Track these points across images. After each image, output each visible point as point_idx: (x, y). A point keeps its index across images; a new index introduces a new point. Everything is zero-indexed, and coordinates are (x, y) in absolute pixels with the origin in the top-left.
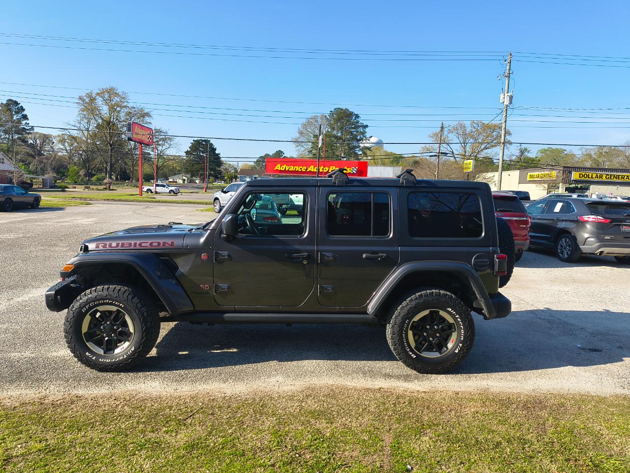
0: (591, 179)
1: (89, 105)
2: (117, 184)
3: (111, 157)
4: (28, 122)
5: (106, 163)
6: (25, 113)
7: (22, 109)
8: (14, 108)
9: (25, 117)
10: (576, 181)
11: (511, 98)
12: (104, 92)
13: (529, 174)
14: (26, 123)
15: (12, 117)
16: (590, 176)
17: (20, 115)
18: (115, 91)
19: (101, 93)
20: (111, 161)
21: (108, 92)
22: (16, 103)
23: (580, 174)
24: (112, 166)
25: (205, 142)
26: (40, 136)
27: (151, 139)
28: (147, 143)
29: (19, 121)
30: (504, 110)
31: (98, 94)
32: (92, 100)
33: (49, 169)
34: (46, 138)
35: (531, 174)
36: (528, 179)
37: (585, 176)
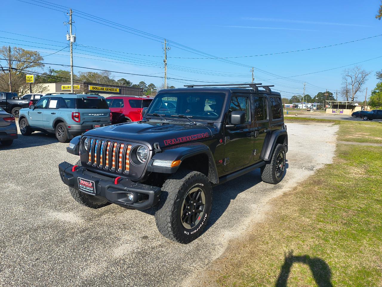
0: (98, 90)
10: (91, 91)
11: (75, 38)
13: (62, 86)
16: (98, 89)
23: (93, 87)
30: (71, 45)
35: (64, 86)
36: (62, 89)
37: (96, 88)
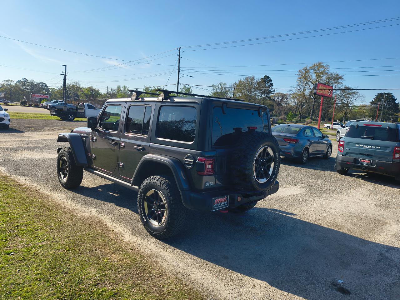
1: (304, 76)
2: (315, 123)
3: (314, 106)
4: (272, 87)
5: (310, 110)
6: (272, 82)
7: (271, 80)
8: (267, 80)
9: (272, 85)
12: (314, 66)
14: (272, 88)
15: (266, 85)
17: (269, 84)
18: (322, 65)
19: (313, 67)
20: (313, 109)
21: (317, 66)
22: (268, 77)
24: (313, 112)
25: (387, 95)
26: (281, 95)
27: (331, 93)
28: (327, 96)
29: (269, 87)
31: (311, 68)
32: (307, 71)
33: (283, 113)
34: (284, 96)
